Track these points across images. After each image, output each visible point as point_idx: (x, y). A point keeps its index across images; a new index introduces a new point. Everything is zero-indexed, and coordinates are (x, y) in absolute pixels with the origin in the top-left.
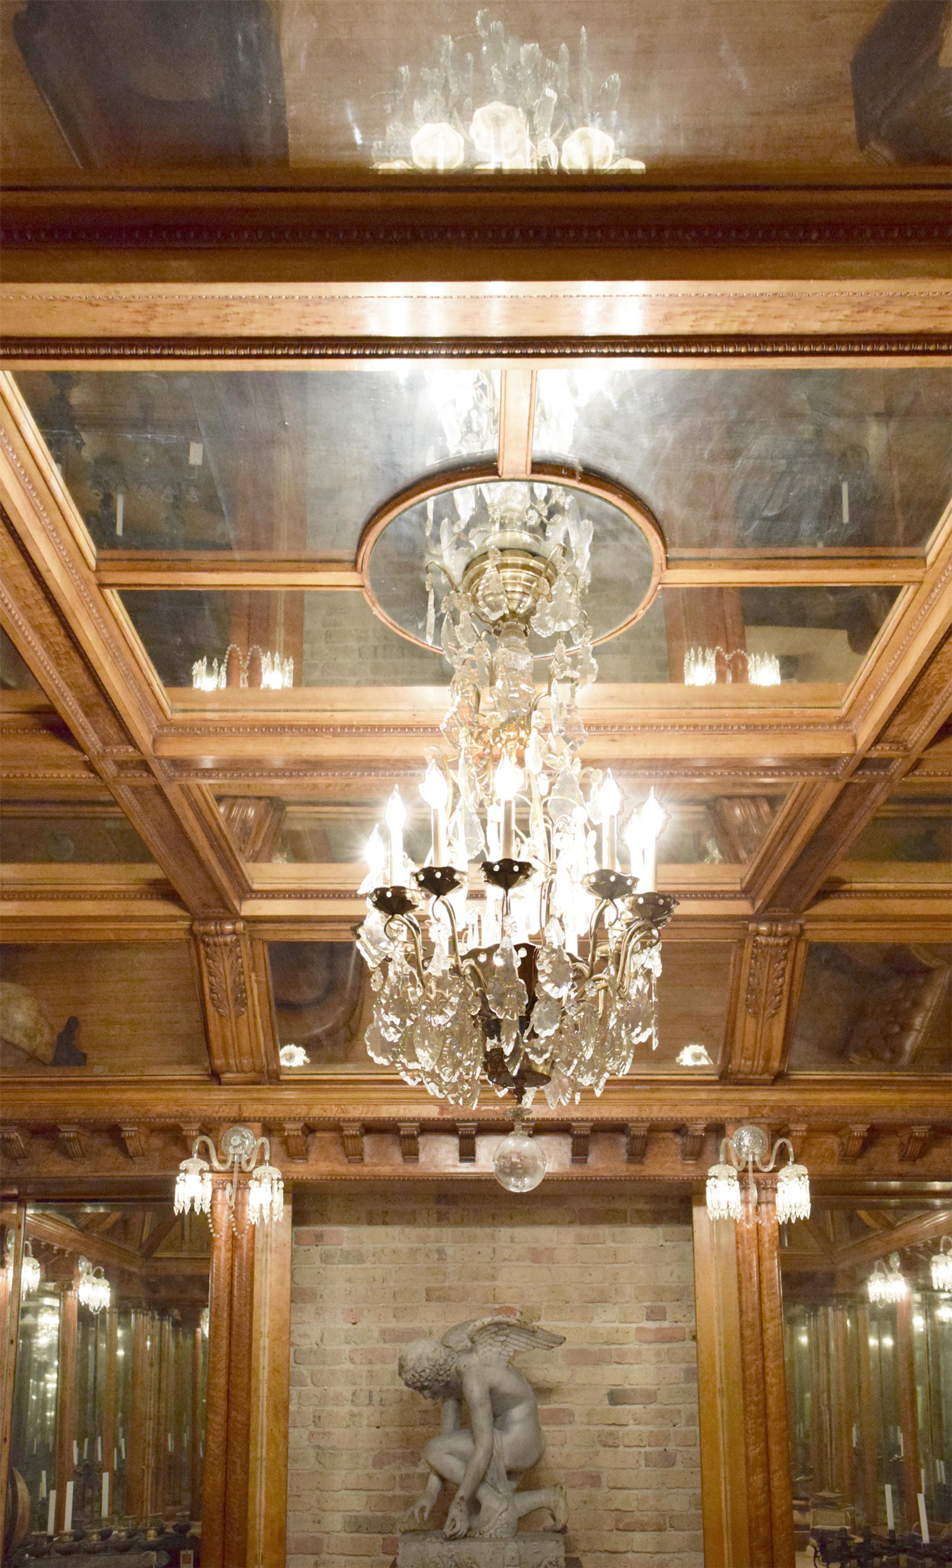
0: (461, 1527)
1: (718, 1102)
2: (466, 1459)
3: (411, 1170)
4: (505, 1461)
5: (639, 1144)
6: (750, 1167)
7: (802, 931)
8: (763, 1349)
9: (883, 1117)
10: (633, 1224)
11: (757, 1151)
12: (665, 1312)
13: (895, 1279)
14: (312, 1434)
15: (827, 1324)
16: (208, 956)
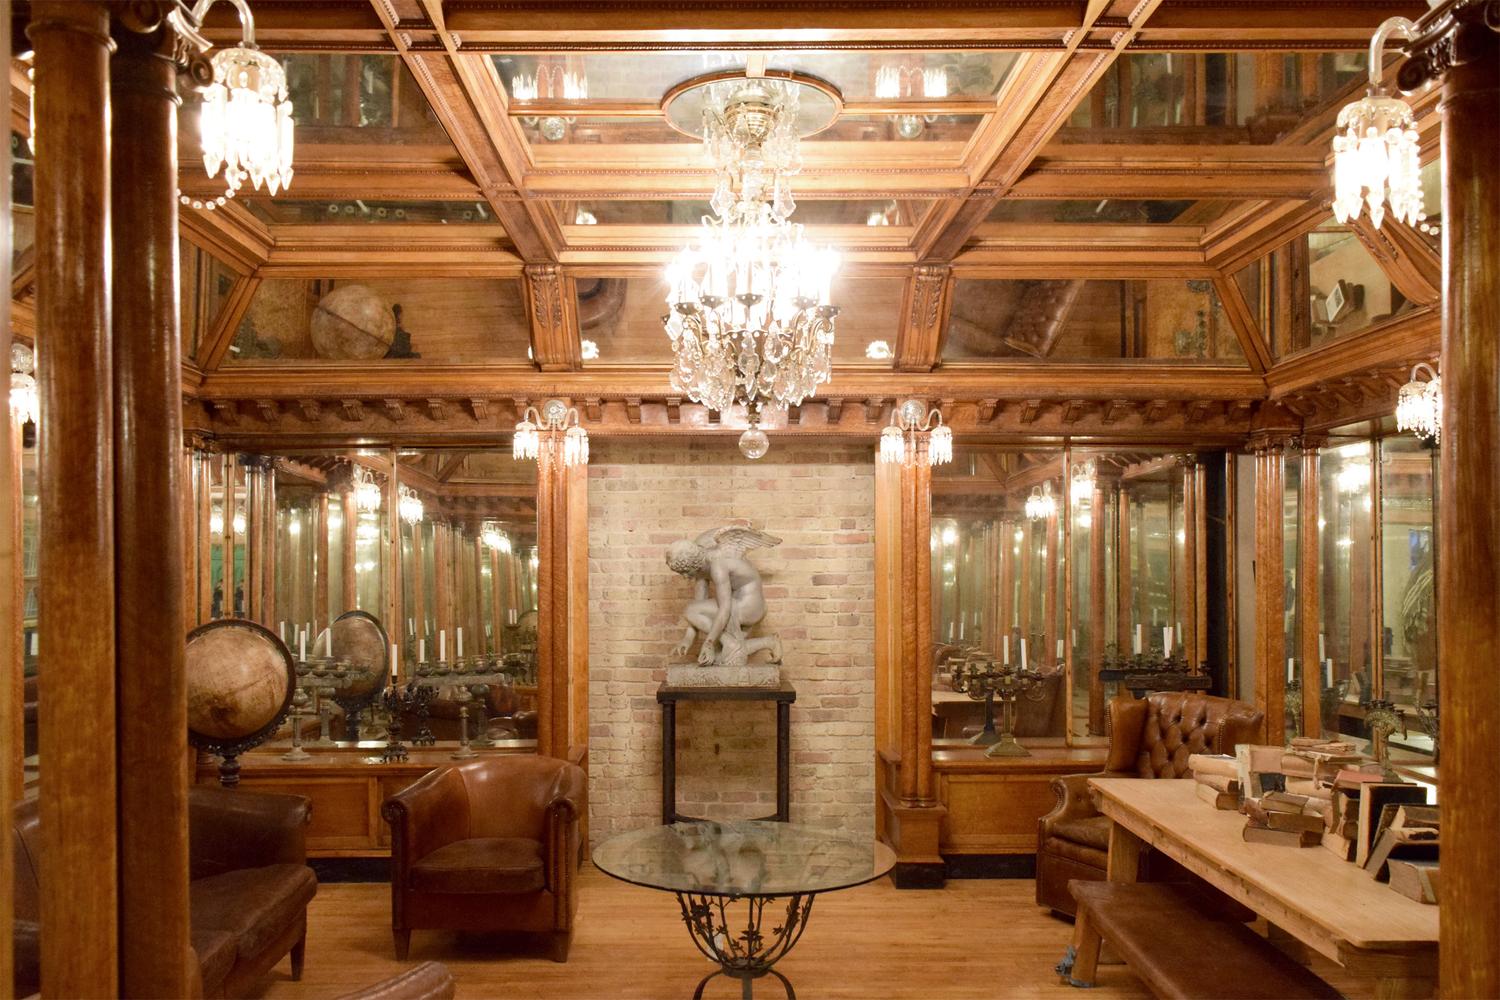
0: (710, 658)
1: (892, 383)
2: (712, 617)
3: (675, 428)
4: (740, 619)
5: (837, 411)
6: (913, 427)
7: (951, 271)
8: (916, 546)
9: (1007, 394)
10: (834, 463)
11: (918, 417)
12: (855, 524)
14: (602, 604)
15: (998, 535)
16: (534, 288)
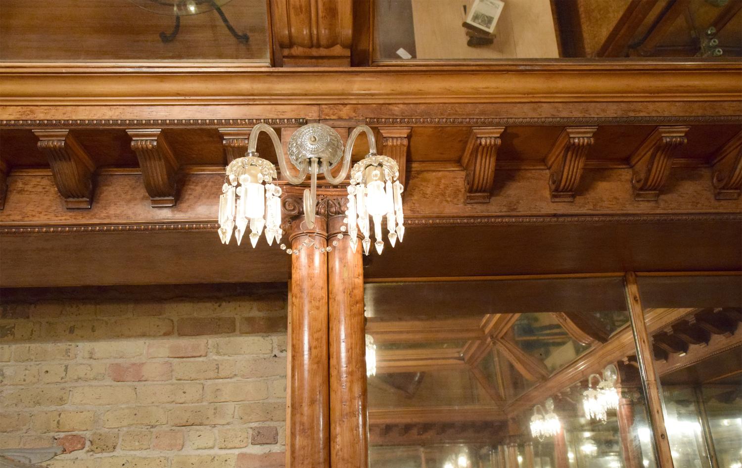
10: (243, 333)
12: (277, 434)
13: (551, 418)
